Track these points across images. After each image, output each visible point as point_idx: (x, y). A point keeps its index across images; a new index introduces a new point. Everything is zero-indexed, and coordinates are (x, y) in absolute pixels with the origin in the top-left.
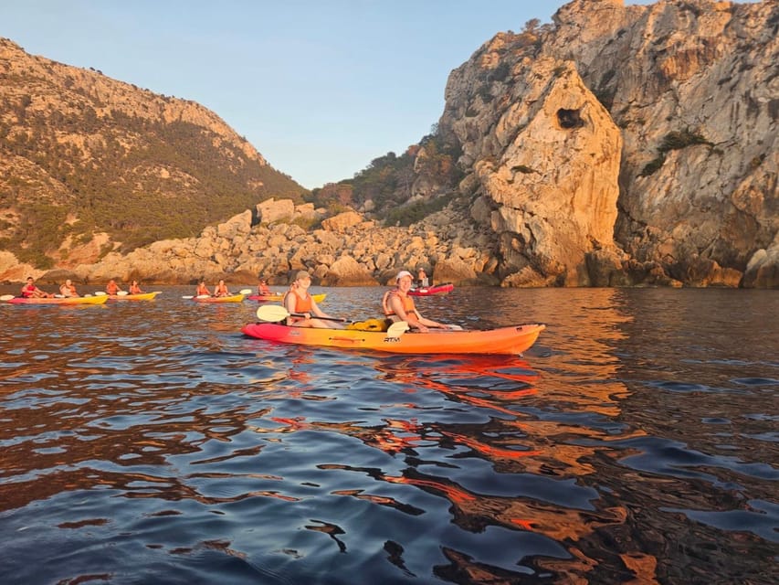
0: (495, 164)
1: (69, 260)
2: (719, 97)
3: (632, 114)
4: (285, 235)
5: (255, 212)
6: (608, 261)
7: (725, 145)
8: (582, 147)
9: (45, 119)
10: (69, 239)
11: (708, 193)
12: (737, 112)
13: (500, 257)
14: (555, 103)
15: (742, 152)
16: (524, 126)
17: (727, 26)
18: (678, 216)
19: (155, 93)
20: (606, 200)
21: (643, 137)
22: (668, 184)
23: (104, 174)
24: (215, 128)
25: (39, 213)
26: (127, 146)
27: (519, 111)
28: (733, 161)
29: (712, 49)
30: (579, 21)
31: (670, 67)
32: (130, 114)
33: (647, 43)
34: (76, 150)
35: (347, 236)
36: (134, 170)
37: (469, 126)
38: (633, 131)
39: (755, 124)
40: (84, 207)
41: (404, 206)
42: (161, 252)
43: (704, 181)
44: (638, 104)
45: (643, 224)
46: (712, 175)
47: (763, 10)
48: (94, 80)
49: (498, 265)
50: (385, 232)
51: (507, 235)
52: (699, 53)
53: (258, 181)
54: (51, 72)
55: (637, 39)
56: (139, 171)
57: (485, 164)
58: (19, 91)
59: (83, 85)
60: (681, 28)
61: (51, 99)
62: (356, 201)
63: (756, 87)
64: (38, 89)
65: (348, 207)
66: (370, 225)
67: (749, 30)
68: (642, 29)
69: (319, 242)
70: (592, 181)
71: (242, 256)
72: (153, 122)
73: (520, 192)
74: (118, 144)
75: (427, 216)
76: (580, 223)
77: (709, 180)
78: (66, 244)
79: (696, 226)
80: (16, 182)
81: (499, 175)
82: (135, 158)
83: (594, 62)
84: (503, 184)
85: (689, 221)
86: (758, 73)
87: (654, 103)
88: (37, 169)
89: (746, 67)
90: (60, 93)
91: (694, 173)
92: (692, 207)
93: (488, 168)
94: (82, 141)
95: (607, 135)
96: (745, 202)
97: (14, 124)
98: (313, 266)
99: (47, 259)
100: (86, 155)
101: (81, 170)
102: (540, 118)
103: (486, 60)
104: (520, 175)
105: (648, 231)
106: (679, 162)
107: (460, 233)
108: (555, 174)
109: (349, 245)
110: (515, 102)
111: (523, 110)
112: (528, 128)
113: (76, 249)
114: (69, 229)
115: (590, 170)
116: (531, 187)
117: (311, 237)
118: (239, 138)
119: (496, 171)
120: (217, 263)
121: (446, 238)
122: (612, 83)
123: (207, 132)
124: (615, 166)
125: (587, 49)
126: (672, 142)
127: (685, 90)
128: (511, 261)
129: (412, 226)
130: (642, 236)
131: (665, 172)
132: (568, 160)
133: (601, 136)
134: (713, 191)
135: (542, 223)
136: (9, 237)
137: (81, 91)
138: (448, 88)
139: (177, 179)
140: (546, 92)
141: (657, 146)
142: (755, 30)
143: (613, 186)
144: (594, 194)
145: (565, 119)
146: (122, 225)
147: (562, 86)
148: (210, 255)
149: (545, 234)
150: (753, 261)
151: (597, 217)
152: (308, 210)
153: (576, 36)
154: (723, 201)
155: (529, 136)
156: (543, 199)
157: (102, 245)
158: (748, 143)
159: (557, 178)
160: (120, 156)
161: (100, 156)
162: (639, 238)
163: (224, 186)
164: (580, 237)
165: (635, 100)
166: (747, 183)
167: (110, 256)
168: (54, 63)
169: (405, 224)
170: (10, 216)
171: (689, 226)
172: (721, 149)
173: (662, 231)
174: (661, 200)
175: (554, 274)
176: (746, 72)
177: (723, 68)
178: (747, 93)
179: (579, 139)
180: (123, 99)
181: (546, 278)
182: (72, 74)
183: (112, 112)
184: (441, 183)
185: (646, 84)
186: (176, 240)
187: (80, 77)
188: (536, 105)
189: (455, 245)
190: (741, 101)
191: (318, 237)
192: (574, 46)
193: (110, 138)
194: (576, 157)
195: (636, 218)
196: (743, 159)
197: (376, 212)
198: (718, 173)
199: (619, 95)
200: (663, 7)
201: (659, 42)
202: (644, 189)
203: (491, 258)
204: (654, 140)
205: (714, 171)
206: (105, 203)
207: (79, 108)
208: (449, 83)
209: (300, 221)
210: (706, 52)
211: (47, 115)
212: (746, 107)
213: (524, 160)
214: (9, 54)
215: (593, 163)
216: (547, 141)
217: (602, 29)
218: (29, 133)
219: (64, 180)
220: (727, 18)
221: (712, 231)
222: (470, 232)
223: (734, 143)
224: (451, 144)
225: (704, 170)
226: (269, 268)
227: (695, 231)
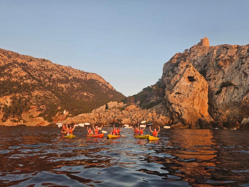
0: (171, 92)
1: (57, 120)
2: (236, 72)
3: (212, 77)
4: (114, 112)
5: (107, 105)
6: (205, 121)
7: (239, 86)
8: (195, 87)
9: (56, 80)
10: (58, 113)
11: (235, 100)
12: (241, 76)
13: (173, 119)
14: (186, 75)
15: (244, 88)
16: (178, 81)
17: (236, 52)
18: (227, 107)
19: (85, 72)
20: (204, 102)
21: (215, 83)
22: (223, 97)
23: (69, 94)
24: (100, 80)
25: (51, 106)
26: (76, 87)
27: (177, 77)
28: (241, 91)
29: (232, 58)
30: (196, 51)
31: (221, 64)
32: (78, 78)
33: (214, 57)
34: (63, 88)
35: (131, 112)
36: (77, 93)
37: (168, 80)
38: (212, 81)
39: (247, 80)
40: (63, 104)
41: (148, 103)
42: (80, 117)
43: (233, 97)
44: (213, 74)
45: (217, 109)
46: (236, 95)
47: (246, 48)
48: (69, 69)
49: (173, 121)
50: (141, 111)
51: (174, 112)
52: (229, 60)
53: (112, 95)
54: (58, 68)
55: (211, 56)
56: (79, 93)
57: (168, 92)
58: (50, 73)
59: (66, 71)
60: (223, 53)
61: (57, 75)
62: (135, 101)
63: (246, 69)
64: (54, 72)
65: (132, 104)
66: (138, 109)
67: (242, 53)
68: (213, 53)
69: (123, 114)
70: (199, 97)
71: (102, 118)
72: (83, 80)
73: (177, 100)
74: (73, 86)
75: (154, 106)
76: (196, 109)
77: (235, 96)
78: (57, 115)
79: (232, 110)
80: (46, 98)
81: (172, 95)
82: (78, 90)
83: (201, 62)
84: (173, 97)
85: (230, 108)
86: (246, 65)
87: (218, 73)
88: (52, 94)
89: (243, 63)
90: (60, 73)
91: (230, 94)
92: (231, 105)
93: (169, 93)
94: (64, 86)
95: (203, 83)
96: (245, 103)
97: (48, 82)
98: (120, 121)
99: (52, 119)
100: (65, 89)
101: (63, 94)
102: (182, 79)
103: (173, 61)
104: (177, 95)
105: (218, 112)
106: (226, 91)
107: (163, 112)
108: (188, 95)
109: (131, 115)
110: (176, 75)
111: (178, 77)
112: (179, 82)
113: (59, 116)
114: (58, 111)
115: (198, 94)
116: (180, 98)
117: (121, 113)
118: (107, 83)
119: (171, 94)
120: (95, 120)
121: (158, 113)
122: (206, 68)
123: (98, 82)
124: (207, 92)
125: (199, 58)
126: (224, 85)
127: (226, 70)
128: (176, 120)
129: (149, 109)
130: (217, 113)
131: (222, 94)
132: (191, 91)
133: (201, 84)
134: (236, 99)
135: (184, 109)
136: (43, 113)
137: (65, 72)
138: (164, 68)
139: (88, 95)
140: (184, 72)
141: (219, 86)
142: (244, 53)
143: (206, 98)
144: (200, 101)
145: (190, 79)
146: (72, 109)
147: (188, 70)
148: (93, 118)
149: (185, 112)
150: (243, 122)
151: (202, 107)
152: (122, 104)
153: (196, 55)
154: (240, 103)
155: (180, 84)
156: (184, 102)
157: (66, 115)
158: (245, 85)
159: (188, 96)
160: (74, 89)
161: (69, 90)
162: (216, 114)
163: (102, 97)
164: (196, 113)
165: (213, 73)
166: (245, 97)
167: (68, 118)
168: (59, 65)
169: (147, 109)
170: (44, 107)
171: (230, 110)
172: (238, 87)
173: (223, 112)
174: (222, 102)
175: (188, 125)
176: (242, 65)
177: (236, 64)
178: (243, 71)
179: (194, 85)
180: (76, 74)
181: (186, 126)
182: (64, 68)
183: (73, 77)
184: (160, 96)
185: (215, 68)
186: (85, 114)
187: (66, 69)
188: (182, 75)
189: (161, 115)
190: (242, 73)
191: (123, 113)
192: (195, 57)
193: (72, 85)
194: (193, 90)
195: (215, 108)
196: (244, 90)
197: (140, 105)
198: (238, 94)
199: (208, 71)
200: (218, 47)
201: (217, 57)
202: (217, 98)
203: (170, 120)
204: (218, 84)
205: (236, 93)
206: (68, 103)
207: (64, 77)
208: (164, 67)
209: (119, 108)
210: (231, 59)
211: (56, 79)
212: (244, 75)
213: (179, 91)
214: (48, 64)
215: (199, 92)
216: (185, 85)
217: (203, 53)
218: (51, 84)
219: (58, 97)
220: (236, 50)
221: (237, 112)
222: (165, 111)
223: (241, 85)
224: (163, 85)
225: (233, 93)
226: (108, 122)
227: (232, 112)
